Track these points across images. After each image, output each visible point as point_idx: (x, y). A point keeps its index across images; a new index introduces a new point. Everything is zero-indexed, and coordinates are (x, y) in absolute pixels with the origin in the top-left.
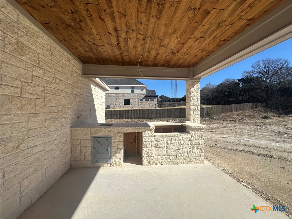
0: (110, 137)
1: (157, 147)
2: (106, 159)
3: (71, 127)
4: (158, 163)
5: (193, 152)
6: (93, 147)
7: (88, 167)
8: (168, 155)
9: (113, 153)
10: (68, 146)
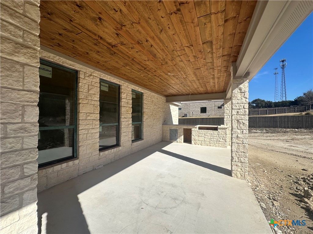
0: (177, 130)
1: (199, 136)
2: (175, 139)
3: (162, 125)
4: (199, 144)
5: (220, 141)
6: (170, 133)
7: (168, 142)
8: (205, 141)
9: (178, 137)
10: (161, 132)
